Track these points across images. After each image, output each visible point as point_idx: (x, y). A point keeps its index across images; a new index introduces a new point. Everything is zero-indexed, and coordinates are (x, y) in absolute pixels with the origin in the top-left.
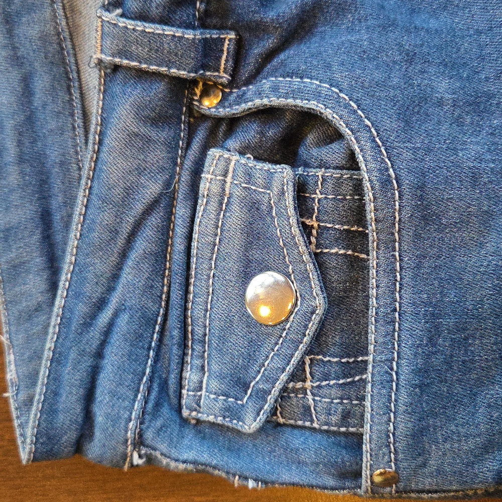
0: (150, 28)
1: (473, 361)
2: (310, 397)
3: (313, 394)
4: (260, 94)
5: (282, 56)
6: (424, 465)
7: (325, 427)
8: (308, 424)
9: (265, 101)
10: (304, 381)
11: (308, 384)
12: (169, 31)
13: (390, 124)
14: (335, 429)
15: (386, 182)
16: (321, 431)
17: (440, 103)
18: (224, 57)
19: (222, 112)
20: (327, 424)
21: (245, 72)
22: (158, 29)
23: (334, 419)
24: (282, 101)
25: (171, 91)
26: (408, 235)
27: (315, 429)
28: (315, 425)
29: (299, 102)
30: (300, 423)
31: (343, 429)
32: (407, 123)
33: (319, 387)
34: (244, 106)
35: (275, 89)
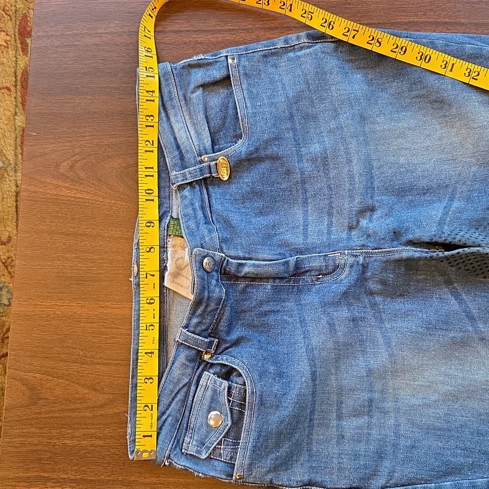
0: (195, 336)
1: (268, 446)
2: (222, 450)
3: (223, 450)
4: (222, 360)
5: (230, 349)
6: (251, 475)
7: (225, 461)
8: (220, 459)
9: (224, 362)
10: (221, 445)
11: (222, 447)
12: (201, 338)
13: (256, 377)
14: (227, 461)
15: (252, 393)
16: (223, 461)
17: (270, 373)
18: (214, 346)
19: (210, 361)
20: (225, 459)
21: (219, 351)
22: (198, 337)
23: (228, 458)
24: (228, 364)
25: (197, 353)
26: (256, 408)
27: (221, 461)
28: (222, 460)
29: (233, 365)
30: (218, 458)
31: (230, 462)
32: (261, 377)
33: (225, 448)
34: (217, 362)
35: (227, 360)
